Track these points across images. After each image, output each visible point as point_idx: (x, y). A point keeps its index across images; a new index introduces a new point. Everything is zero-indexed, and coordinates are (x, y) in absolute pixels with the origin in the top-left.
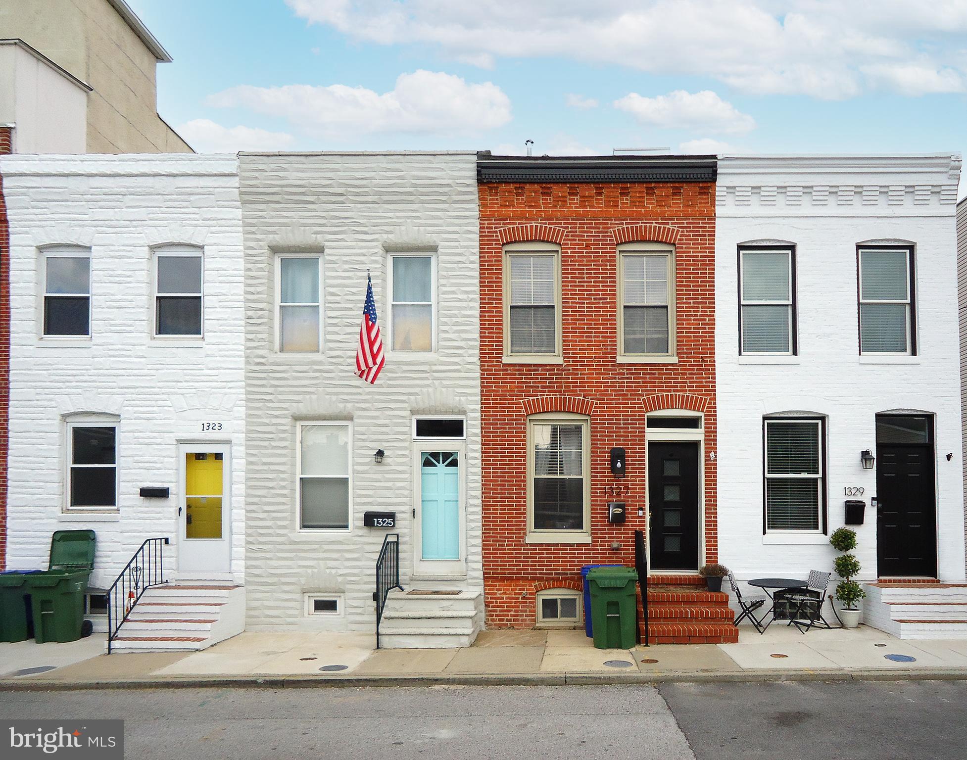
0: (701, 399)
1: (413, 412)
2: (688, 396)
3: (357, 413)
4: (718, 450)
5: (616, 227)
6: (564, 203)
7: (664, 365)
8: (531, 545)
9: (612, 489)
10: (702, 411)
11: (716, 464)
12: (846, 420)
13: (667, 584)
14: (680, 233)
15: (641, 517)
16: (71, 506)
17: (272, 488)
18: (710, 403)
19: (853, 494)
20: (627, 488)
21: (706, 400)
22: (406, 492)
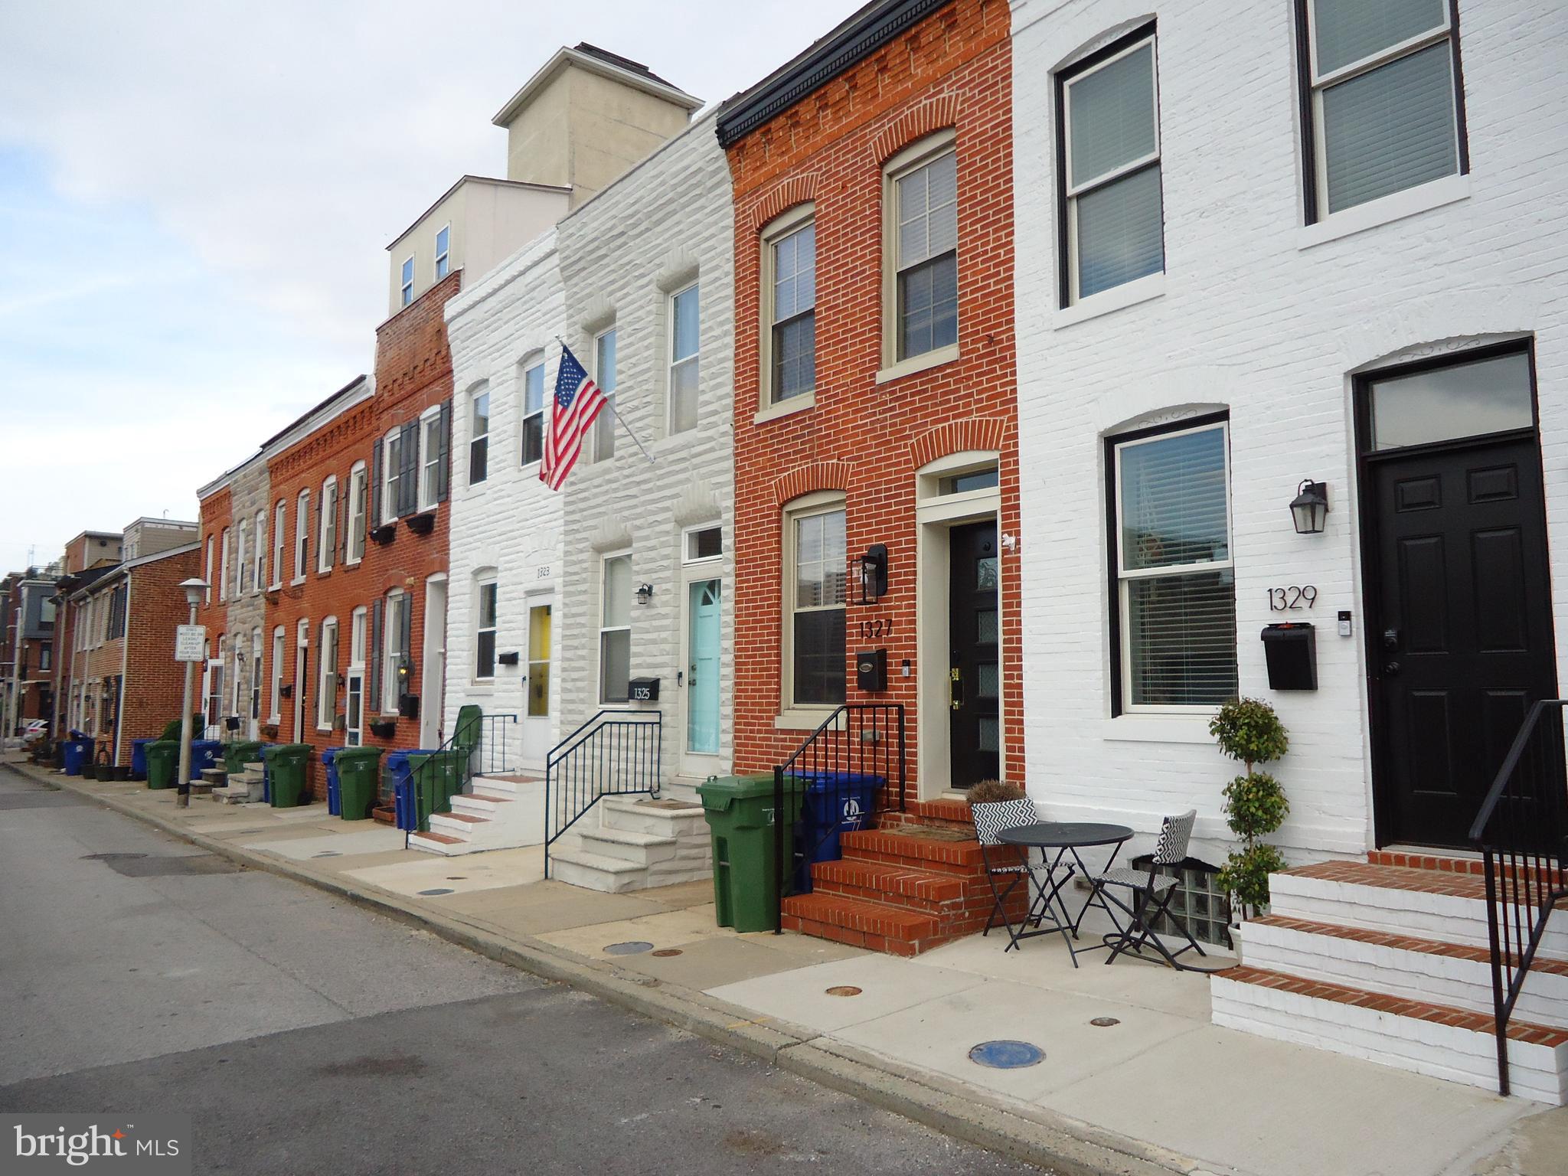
0: (995, 421)
1: (681, 523)
2: (974, 422)
3: (637, 534)
4: (1022, 529)
5: (877, 136)
6: (815, 129)
7: (940, 368)
8: (783, 731)
9: (870, 625)
10: (997, 448)
11: (1018, 560)
12: (1268, 408)
13: (946, 821)
14: (960, 99)
15: (907, 679)
16: (478, 676)
17: (576, 648)
18: (1008, 428)
19: (1289, 605)
20: (890, 623)
21: (1002, 421)
22: (667, 647)
